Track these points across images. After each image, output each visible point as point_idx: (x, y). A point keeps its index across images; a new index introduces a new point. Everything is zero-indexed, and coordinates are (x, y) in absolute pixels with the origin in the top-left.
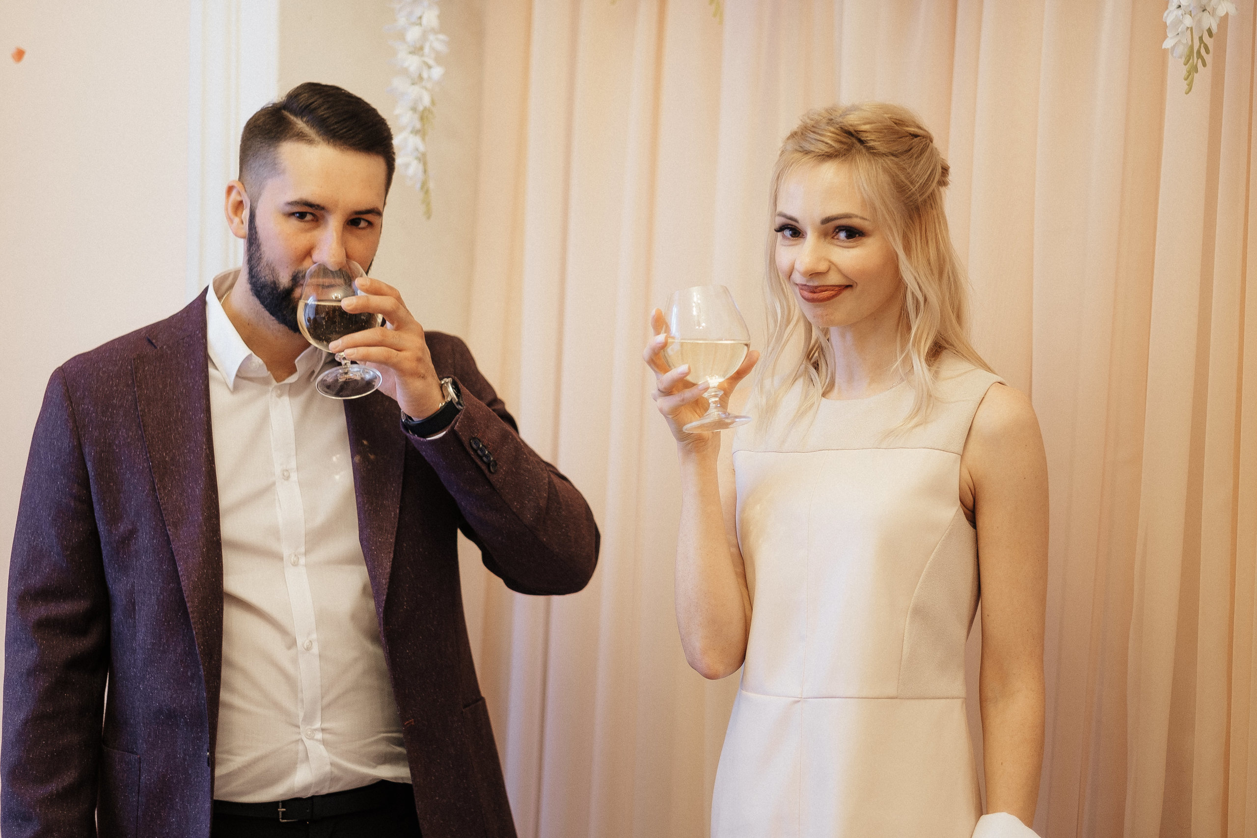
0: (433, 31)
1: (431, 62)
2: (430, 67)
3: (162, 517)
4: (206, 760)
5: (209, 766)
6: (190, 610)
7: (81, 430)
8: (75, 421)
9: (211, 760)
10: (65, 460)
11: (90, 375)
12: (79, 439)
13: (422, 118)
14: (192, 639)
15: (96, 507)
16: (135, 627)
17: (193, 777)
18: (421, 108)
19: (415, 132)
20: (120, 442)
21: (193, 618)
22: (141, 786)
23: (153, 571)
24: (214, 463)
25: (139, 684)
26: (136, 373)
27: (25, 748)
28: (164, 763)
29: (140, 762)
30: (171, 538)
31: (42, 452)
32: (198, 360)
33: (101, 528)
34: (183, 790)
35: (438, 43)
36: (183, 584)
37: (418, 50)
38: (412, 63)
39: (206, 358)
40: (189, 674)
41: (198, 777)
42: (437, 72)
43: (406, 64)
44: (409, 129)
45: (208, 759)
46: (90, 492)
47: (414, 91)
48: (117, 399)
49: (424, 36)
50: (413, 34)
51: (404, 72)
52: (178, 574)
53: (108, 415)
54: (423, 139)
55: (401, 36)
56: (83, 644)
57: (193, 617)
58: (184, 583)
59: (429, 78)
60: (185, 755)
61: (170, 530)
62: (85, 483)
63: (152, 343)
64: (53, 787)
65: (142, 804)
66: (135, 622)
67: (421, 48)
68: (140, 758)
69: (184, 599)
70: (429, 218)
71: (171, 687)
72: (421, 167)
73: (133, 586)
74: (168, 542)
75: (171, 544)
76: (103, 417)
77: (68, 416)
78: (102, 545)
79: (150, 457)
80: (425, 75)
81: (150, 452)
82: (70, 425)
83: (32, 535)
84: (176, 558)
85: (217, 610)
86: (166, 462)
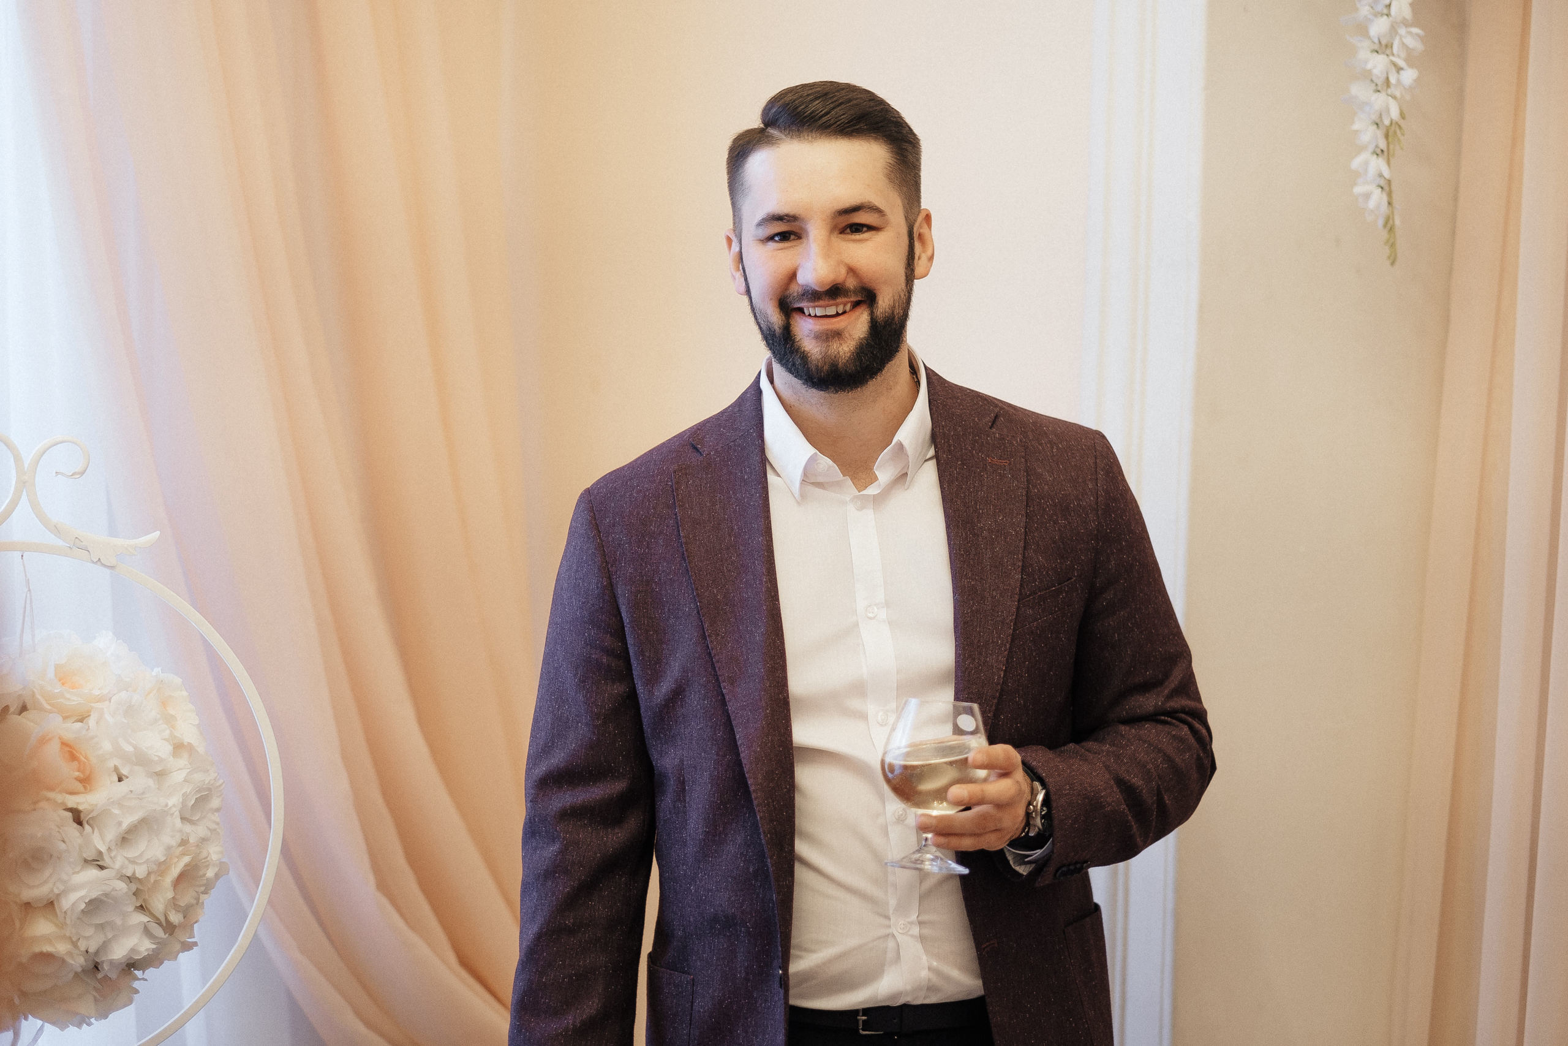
0: (1406, 23)
1: (1401, 63)
2: (1399, 69)
3: (715, 671)
4: (777, 979)
5: (781, 987)
6: (752, 788)
7: (612, 566)
8: (604, 555)
9: (784, 979)
10: (593, 605)
11: (621, 496)
12: (610, 578)
13: (1387, 136)
14: (755, 826)
15: (634, 663)
16: (685, 813)
17: (760, 1002)
18: (1387, 122)
19: (1379, 153)
20: (660, 580)
21: (756, 799)
22: (693, 1015)
23: (704, 740)
24: (778, 600)
25: (691, 885)
26: (677, 489)
27: (537, 970)
28: (719, 985)
29: (693, 984)
30: (727, 697)
31: (565, 597)
32: (753, 467)
33: (640, 689)
34: (747, 1019)
35: (1411, 39)
36: (742, 755)
37: (1383, 47)
38: (1378, 64)
39: (764, 461)
40: (751, 870)
41: (766, 1001)
42: (1409, 76)
43: (1369, 66)
44: (1371, 148)
45: (781, 978)
46: (626, 644)
47: (1379, 101)
48: (655, 524)
49: (1393, 30)
50: (1379, 27)
51: (1367, 76)
52: (736, 743)
53: (644, 545)
54: (1389, 163)
55: (1362, 30)
56: (616, 837)
57: (757, 797)
58: (744, 754)
59: (1399, 81)
60: (747, 974)
61: (725, 688)
62: (620, 633)
63: (697, 450)
64: (571, 1020)
65: (695, 1038)
66: (685, 807)
67: (1389, 46)
68: (693, 979)
69: (744, 774)
70: (1393, 264)
71: (729, 888)
72: (1385, 198)
73: (682, 761)
74: (723, 702)
75: (727, 706)
76: (638, 548)
77: (596, 549)
78: (642, 711)
79: (698, 594)
80: (1393, 80)
81: (697, 589)
82: (598, 559)
83: (557, 702)
84: (734, 723)
85: (786, 788)
86: (717, 600)
